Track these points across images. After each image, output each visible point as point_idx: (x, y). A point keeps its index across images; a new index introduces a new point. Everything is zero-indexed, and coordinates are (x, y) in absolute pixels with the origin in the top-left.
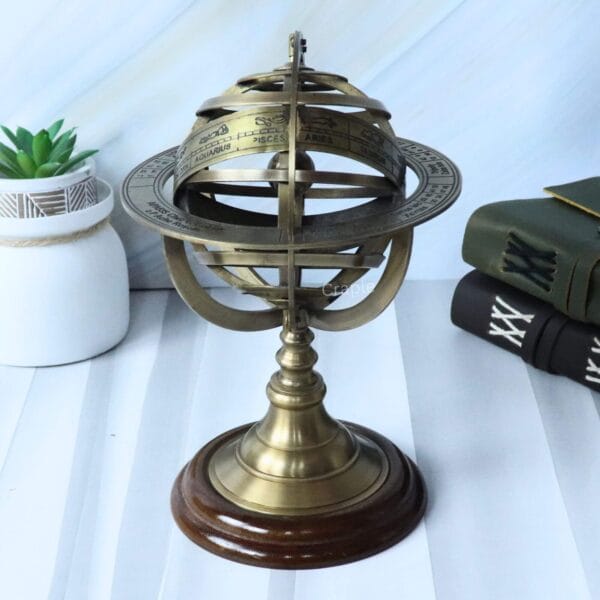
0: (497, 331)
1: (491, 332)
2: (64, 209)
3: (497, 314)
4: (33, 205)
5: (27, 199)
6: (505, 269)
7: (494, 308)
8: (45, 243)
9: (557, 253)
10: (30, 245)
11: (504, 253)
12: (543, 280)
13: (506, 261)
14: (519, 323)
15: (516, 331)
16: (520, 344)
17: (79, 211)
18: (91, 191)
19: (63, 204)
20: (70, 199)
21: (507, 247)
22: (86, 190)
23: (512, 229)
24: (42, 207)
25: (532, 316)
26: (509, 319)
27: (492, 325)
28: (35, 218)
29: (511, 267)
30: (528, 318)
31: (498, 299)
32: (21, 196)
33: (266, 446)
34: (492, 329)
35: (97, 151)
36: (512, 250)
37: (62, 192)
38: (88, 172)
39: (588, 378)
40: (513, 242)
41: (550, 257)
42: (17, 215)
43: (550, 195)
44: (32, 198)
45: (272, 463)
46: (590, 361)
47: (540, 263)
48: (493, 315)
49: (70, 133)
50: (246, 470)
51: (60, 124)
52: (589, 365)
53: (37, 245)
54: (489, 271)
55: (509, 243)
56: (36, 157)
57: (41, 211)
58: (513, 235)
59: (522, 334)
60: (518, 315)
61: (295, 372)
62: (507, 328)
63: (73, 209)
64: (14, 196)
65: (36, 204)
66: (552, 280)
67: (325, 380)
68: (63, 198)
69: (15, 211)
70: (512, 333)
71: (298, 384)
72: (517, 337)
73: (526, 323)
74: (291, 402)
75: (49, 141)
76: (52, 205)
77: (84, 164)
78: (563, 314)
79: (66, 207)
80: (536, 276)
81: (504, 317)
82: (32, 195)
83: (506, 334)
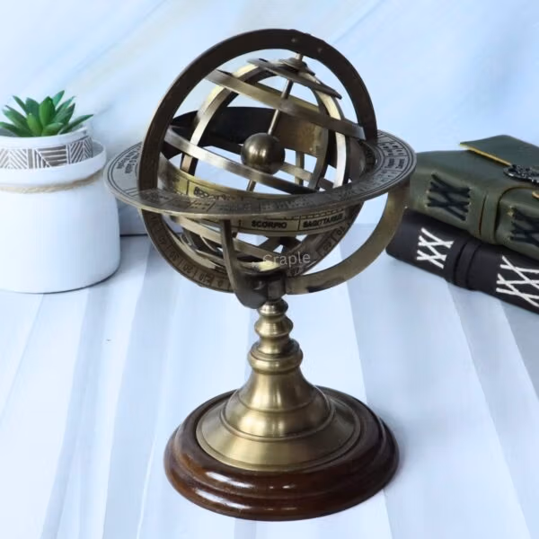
0: (423, 257)
1: (419, 258)
2: (65, 162)
3: (423, 243)
4: (40, 158)
5: (36, 153)
6: (429, 205)
7: (421, 238)
8: (50, 189)
9: (471, 188)
10: (38, 191)
11: (428, 192)
12: (460, 212)
13: (430, 198)
14: (441, 249)
15: (439, 256)
16: (442, 266)
17: (78, 163)
18: (87, 149)
19: (65, 157)
20: (71, 154)
21: (430, 186)
22: (84, 146)
23: (433, 172)
24: (48, 159)
25: (451, 243)
26: (433, 246)
27: (419, 252)
28: (42, 169)
29: (433, 203)
30: (448, 244)
31: (424, 231)
32: (30, 151)
33: (248, 409)
34: (419, 255)
35: (91, 116)
36: (434, 189)
37: (64, 147)
38: (85, 132)
39: (499, 290)
40: (434, 182)
41: (465, 192)
42: (27, 166)
43: (465, 148)
44: (40, 153)
45: (254, 424)
46: (499, 276)
47: (457, 198)
48: (420, 244)
49: (70, 101)
50: (230, 430)
51: (61, 94)
52: (498, 279)
53: (43, 191)
54: (416, 208)
55: (432, 183)
56: (42, 120)
57: (47, 163)
58: (434, 177)
59: (443, 257)
60: (440, 242)
61: (273, 340)
62: (431, 253)
63: (73, 162)
64: (25, 150)
65: (43, 158)
66: (466, 211)
67: (301, 347)
68: (65, 153)
69: (25, 163)
70: (434, 257)
71: (276, 351)
72: (439, 261)
73: (447, 248)
74: (271, 368)
75: (53, 106)
76: (56, 158)
77: (81, 126)
78: (476, 239)
79: (67, 160)
80: (454, 208)
81: (429, 245)
82: (40, 150)
83: (431, 259)
